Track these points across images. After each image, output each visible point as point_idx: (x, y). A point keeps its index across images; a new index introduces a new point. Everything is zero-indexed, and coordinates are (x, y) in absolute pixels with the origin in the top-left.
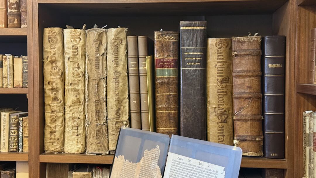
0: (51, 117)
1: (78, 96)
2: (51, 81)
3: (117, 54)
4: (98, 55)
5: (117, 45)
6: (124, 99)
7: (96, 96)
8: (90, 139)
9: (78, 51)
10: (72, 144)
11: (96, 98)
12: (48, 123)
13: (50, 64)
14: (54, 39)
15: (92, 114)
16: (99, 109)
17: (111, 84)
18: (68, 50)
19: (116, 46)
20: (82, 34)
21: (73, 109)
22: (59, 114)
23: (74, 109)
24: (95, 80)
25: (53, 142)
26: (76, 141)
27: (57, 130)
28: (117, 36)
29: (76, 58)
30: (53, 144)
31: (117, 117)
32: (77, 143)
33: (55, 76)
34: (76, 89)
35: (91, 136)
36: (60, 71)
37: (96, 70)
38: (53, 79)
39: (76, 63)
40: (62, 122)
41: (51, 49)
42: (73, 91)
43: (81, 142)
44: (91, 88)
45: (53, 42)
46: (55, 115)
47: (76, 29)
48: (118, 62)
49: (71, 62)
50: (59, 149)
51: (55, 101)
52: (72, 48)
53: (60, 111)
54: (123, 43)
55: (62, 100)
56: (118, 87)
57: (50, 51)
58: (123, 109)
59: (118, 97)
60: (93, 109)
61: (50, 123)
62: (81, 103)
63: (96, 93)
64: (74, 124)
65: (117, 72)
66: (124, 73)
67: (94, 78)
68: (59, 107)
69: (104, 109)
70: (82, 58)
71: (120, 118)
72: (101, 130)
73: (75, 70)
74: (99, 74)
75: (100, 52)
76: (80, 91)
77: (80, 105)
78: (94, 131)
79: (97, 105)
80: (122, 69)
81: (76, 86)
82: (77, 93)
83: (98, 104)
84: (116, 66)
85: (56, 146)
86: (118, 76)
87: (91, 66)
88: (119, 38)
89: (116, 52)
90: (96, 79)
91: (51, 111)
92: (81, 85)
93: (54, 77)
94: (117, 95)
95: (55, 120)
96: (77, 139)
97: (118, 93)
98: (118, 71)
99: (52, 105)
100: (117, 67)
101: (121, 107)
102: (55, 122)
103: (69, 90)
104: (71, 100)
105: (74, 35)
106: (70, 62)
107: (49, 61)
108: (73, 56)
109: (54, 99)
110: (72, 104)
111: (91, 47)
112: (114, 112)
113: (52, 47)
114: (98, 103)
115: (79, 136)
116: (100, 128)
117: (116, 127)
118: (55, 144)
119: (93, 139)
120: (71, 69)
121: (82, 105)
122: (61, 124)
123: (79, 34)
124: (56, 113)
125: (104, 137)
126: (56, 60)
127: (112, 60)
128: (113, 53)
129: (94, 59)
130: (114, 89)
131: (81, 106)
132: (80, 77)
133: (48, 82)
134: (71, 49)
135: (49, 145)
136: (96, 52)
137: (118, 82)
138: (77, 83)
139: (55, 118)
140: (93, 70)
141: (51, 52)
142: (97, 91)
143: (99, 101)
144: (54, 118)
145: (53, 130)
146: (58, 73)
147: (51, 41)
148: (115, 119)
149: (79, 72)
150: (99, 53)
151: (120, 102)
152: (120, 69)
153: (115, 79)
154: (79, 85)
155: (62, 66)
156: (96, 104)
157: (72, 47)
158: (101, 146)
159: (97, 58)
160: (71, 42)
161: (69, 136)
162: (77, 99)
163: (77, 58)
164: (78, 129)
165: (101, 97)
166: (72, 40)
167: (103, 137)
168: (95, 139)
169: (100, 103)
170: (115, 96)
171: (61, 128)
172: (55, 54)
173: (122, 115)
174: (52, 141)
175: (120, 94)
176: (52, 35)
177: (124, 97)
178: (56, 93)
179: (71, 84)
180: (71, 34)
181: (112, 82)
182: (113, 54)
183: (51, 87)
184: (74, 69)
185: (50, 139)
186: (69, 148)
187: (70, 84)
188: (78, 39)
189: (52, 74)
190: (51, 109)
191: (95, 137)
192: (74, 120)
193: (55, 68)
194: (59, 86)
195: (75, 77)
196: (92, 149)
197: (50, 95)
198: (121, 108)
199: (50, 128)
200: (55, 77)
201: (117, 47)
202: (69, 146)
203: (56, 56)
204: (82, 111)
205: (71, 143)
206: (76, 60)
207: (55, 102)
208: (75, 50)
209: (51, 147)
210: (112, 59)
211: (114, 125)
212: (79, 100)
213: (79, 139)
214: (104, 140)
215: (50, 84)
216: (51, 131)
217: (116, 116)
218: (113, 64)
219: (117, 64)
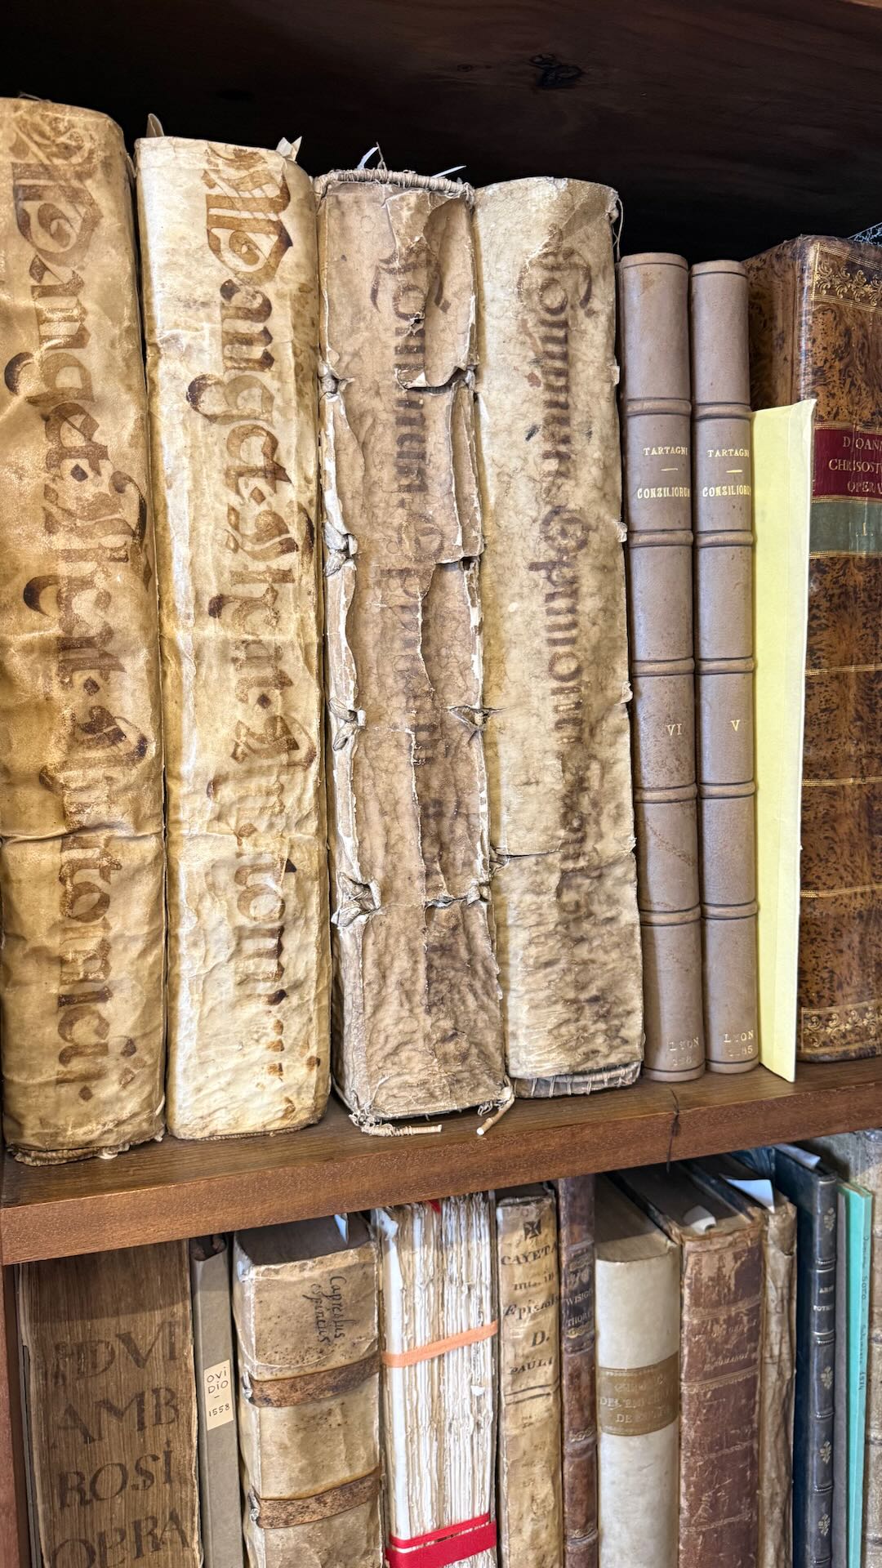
0: (62, 880)
1: (275, 694)
2: (53, 580)
3: (561, 382)
4: (420, 381)
5: (562, 308)
6: (609, 708)
7: (415, 697)
8: (380, 1015)
9: (267, 335)
10: (237, 1070)
11: (419, 710)
12: (44, 926)
13: (41, 427)
14: (64, 206)
15: (388, 831)
16: (442, 787)
17: (513, 607)
18: (181, 315)
19: (555, 318)
20: (294, 199)
21: (242, 799)
22: (133, 844)
23: (249, 804)
24: (404, 573)
25: (87, 1077)
26: (273, 1037)
27: (123, 975)
28: (566, 244)
29: (257, 392)
30: (86, 1094)
31: (573, 836)
32: (276, 1058)
33: (83, 534)
34: (259, 642)
35: (393, 993)
36: (130, 489)
37: (406, 496)
38: (69, 555)
39: (255, 430)
40: (154, 915)
41: (46, 292)
42: (235, 660)
43: (307, 1045)
44: (370, 635)
45: (59, 236)
46: (105, 863)
47: (249, 149)
48: (566, 440)
49: (211, 418)
50: (141, 1125)
51: (98, 743)
52: (223, 306)
53: (138, 826)
54: (596, 304)
55: (150, 735)
56: (574, 625)
57: (39, 313)
58: (602, 785)
59: (573, 697)
60: (390, 790)
61: (55, 927)
62: (301, 754)
63: (417, 673)
64: (252, 912)
65: (566, 516)
66: (608, 527)
67: (394, 561)
68: (130, 795)
69: (471, 786)
70: (300, 392)
71: (588, 846)
72: (462, 940)
73: (246, 493)
74: (431, 531)
75: (429, 362)
76: (295, 665)
77: (291, 765)
78: (413, 952)
79: (429, 760)
80: (595, 494)
81: (258, 617)
82: (268, 672)
83: (430, 753)
84: (559, 474)
85: (118, 1099)
86: (571, 543)
87: (367, 470)
88: (576, 259)
89: (558, 364)
90: (412, 566)
91: (63, 830)
92: (296, 616)
93: (77, 544)
94: (571, 684)
95: (97, 896)
96: (280, 1027)
97: (578, 671)
98: (571, 506)
99: (74, 776)
100: (559, 481)
101: (587, 768)
102: (96, 917)
103: (198, 656)
104: (225, 732)
105: (232, 193)
106: (200, 422)
107: (32, 401)
108: (233, 373)
109: (89, 728)
110: (232, 766)
111: (358, 315)
112: (549, 809)
113: (48, 280)
114: (434, 744)
115: (294, 999)
116: (455, 928)
117: (562, 907)
118: (108, 1089)
119: (405, 1013)
120: (214, 482)
121: (306, 769)
122: (146, 929)
123: (273, 192)
124: (108, 841)
125: (478, 985)
126: (86, 393)
127: (523, 426)
128: (538, 373)
129: (383, 409)
130: (539, 643)
131: (300, 775)
132: (289, 546)
133: (21, 582)
134: (217, 314)
135: (58, 1104)
136: (402, 360)
137: (572, 588)
138: (269, 597)
139: (100, 883)
140: (379, 496)
141: (48, 321)
142: (427, 658)
143: (436, 736)
144: (89, 887)
145: (85, 980)
146: (114, 508)
147: (44, 223)
148: (559, 855)
149: (283, 513)
150: (423, 367)
151: (586, 735)
152: (580, 494)
153: (550, 566)
154: (284, 615)
155: (139, 453)
156: (423, 755)
157: (218, 297)
158: (464, 1057)
159: (411, 404)
160: (211, 257)
161: (212, 1010)
162: (273, 720)
163: (264, 388)
164: (280, 948)
165: (453, 701)
166: (223, 234)
167: (471, 987)
168: (420, 1010)
169: (442, 747)
170: (555, 692)
171: (150, 959)
172: (78, 339)
173: (597, 823)
174: (78, 1065)
175: (585, 678)
176: (45, 167)
177: (610, 693)
178: (100, 681)
179: (217, 607)
180: (212, 185)
181: (517, 589)
182: (532, 378)
183: (55, 631)
184: (241, 481)
185: (64, 1058)
186: (220, 1099)
187: (206, 607)
188: (268, 234)
189: (54, 510)
190: (64, 815)
191: (420, 998)
192: (249, 883)
193: (84, 464)
194: (125, 616)
195: (249, 546)
196: (406, 1086)
197: (48, 699)
198: (589, 774)
199: (56, 971)
200: (92, 544)
201: (564, 325)
202: (214, 1086)
203: (93, 356)
204: (307, 816)
205: (233, 1061)
206: (255, 406)
207: (97, 754)
208: (244, 327)
209: (71, 1120)
210: (524, 416)
211: (551, 897)
212: (286, 731)
213: (295, 1025)
214: (482, 1007)
215: (47, 598)
216: (64, 990)
217: (562, 833)
218: (530, 458)
219: (560, 456)
